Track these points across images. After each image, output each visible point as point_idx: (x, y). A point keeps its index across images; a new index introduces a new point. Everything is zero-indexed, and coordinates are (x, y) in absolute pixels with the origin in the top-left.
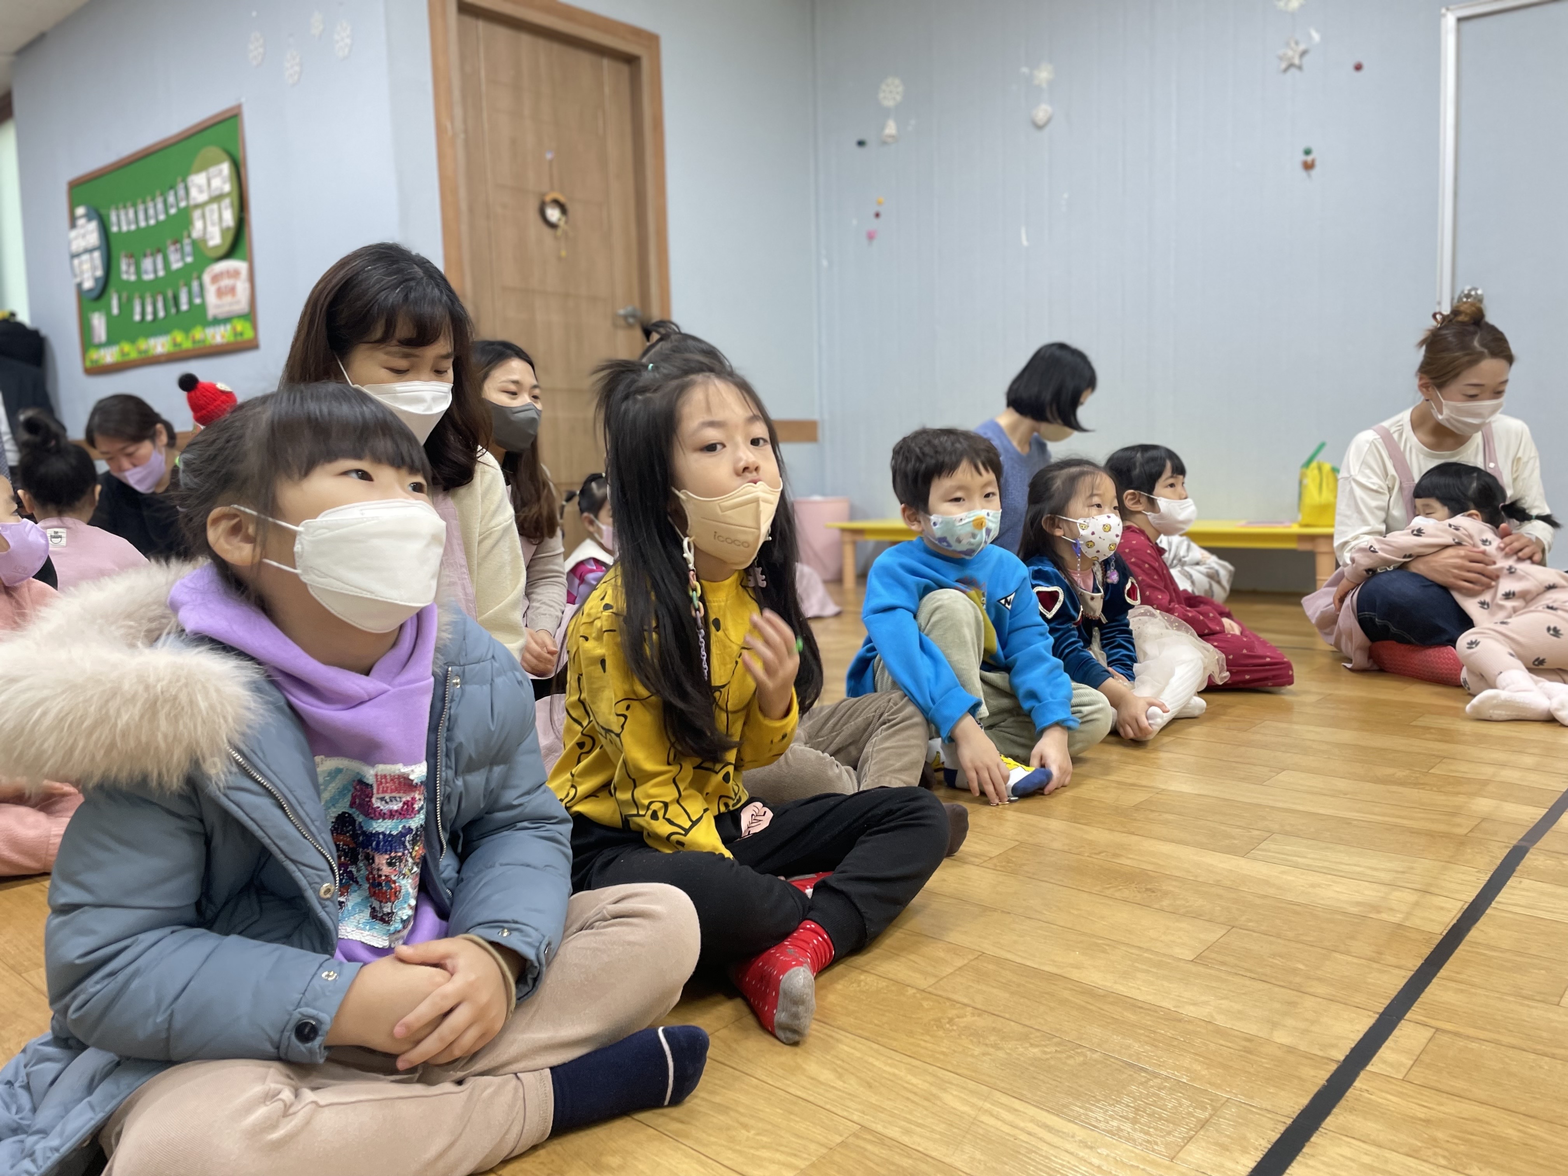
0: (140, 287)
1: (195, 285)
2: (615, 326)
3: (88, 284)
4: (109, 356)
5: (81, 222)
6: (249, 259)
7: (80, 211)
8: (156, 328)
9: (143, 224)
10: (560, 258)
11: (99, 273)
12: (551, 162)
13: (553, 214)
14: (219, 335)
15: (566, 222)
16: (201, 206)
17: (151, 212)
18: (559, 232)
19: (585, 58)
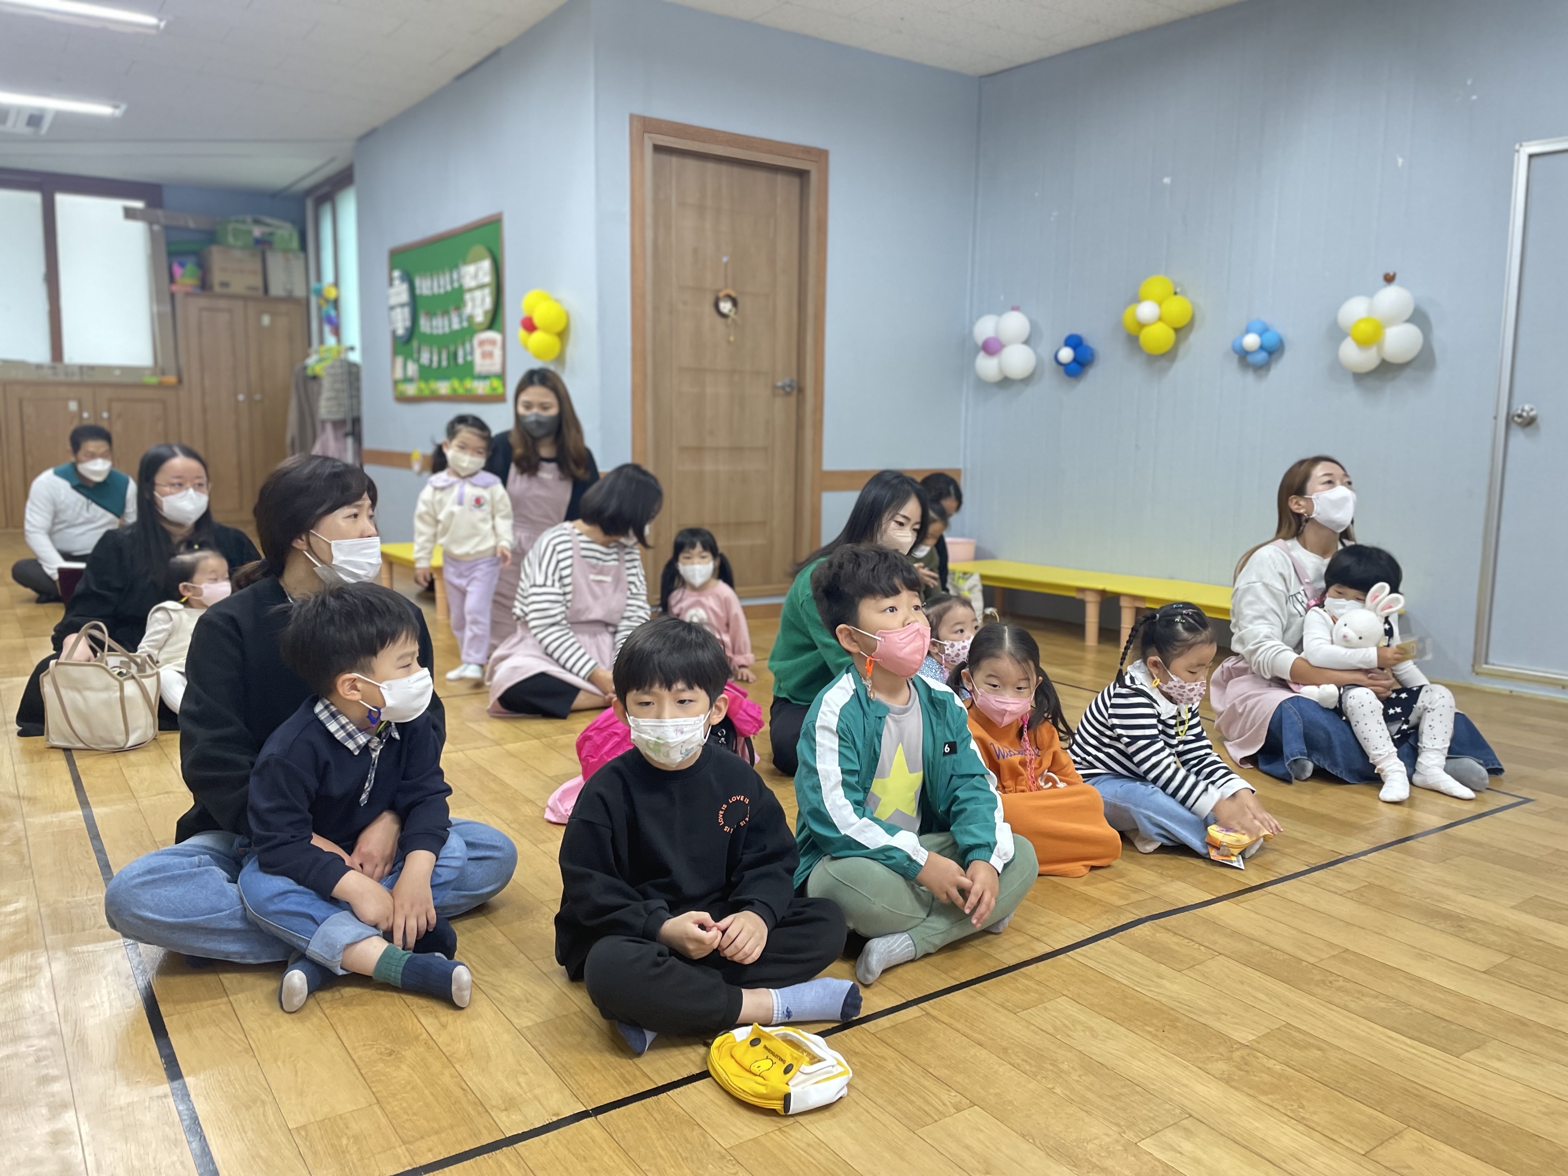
0: (432, 340)
1: (468, 346)
2: (774, 395)
3: (400, 332)
4: (411, 390)
5: (397, 282)
6: (502, 331)
7: (396, 274)
8: (441, 374)
9: (436, 290)
10: (729, 342)
11: (408, 324)
12: (726, 264)
13: (726, 307)
14: (481, 387)
15: (736, 313)
16: (471, 290)
17: (442, 282)
18: (729, 321)
19: (762, 176)
